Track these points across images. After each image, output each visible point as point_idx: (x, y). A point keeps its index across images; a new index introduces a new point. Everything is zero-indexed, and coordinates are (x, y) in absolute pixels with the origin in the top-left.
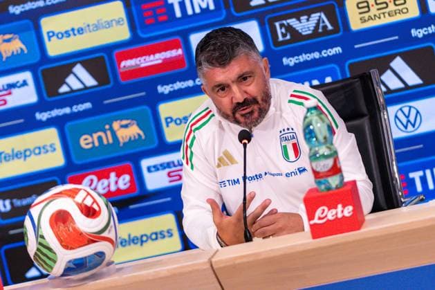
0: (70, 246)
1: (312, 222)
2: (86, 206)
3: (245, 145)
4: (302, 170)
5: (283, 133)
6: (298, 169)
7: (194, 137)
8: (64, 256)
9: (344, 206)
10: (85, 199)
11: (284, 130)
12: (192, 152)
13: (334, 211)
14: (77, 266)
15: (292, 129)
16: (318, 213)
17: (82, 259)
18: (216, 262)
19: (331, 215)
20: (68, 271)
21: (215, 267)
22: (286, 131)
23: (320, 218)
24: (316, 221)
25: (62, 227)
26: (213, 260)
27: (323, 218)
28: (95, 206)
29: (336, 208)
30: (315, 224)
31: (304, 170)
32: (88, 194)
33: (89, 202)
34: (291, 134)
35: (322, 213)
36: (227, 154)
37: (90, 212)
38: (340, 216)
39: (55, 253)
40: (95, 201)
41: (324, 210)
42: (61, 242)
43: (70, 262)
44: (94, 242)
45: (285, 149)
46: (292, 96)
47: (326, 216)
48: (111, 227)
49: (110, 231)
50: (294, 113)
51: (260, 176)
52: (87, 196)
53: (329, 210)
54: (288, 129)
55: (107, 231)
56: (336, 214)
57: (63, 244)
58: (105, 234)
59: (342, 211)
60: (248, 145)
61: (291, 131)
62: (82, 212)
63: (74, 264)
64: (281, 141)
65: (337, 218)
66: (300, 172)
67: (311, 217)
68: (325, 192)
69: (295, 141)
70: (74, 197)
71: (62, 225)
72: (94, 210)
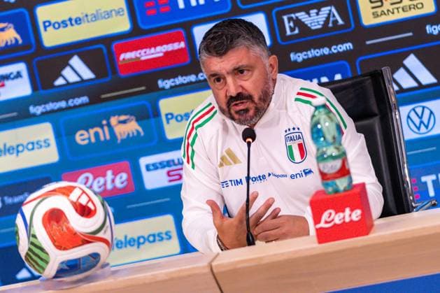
0: (63, 247)
1: (318, 226)
2: (81, 205)
3: (249, 144)
4: (308, 172)
5: (288, 132)
6: (304, 171)
7: (196, 135)
8: (57, 257)
9: (352, 210)
10: (79, 197)
11: (289, 130)
12: (193, 151)
13: (341, 215)
14: (70, 268)
15: (298, 129)
16: (325, 216)
17: (76, 260)
18: (216, 266)
19: (338, 219)
20: (61, 273)
21: (215, 271)
22: (292, 131)
23: (326, 222)
24: (322, 225)
25: (55, 226)
26: (214, 264)
27: (330, 222)
28: (90, 205)
29: (343, 211)
30: (321, 228)
31: (310, 171)
32: (84, 192)
33: (84, 201)
34: (297, 134)
35: (329, 217)
36: (230, 153)
37: (85, 211)
38: (347, 220)
39: (47, 253)
40: (90, 200)
41: (330, 214)
42: (54, 241)
43: (62, 263)
44: (88, 242)
45: (290, 149)
46: (299, 94)
47: (333, 220)
48: (107, 227)
49: (105, 232)
50: (300, 112)
51: (264, 177)
52: (82, 194)
53: (336, 213)
54: (294, 129)
55: (103, 231)
56: (344, 218)
57: (56, 244)
58: (100, 235)
59: (350, 215)
60: (252, 144)
61: (296, 130)
62: (76, 210)
63: (68, 266)
64: (286, 141)
65: (344, 222)
66: (306, 173)
67: (317, 220)
68: (333, 195)
69: (300, 141)
70: (68, 195)
71: (55, 224)
72: (89, 209)
